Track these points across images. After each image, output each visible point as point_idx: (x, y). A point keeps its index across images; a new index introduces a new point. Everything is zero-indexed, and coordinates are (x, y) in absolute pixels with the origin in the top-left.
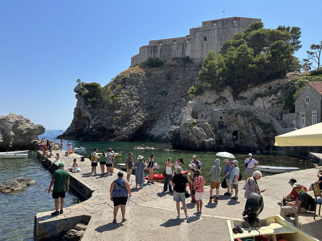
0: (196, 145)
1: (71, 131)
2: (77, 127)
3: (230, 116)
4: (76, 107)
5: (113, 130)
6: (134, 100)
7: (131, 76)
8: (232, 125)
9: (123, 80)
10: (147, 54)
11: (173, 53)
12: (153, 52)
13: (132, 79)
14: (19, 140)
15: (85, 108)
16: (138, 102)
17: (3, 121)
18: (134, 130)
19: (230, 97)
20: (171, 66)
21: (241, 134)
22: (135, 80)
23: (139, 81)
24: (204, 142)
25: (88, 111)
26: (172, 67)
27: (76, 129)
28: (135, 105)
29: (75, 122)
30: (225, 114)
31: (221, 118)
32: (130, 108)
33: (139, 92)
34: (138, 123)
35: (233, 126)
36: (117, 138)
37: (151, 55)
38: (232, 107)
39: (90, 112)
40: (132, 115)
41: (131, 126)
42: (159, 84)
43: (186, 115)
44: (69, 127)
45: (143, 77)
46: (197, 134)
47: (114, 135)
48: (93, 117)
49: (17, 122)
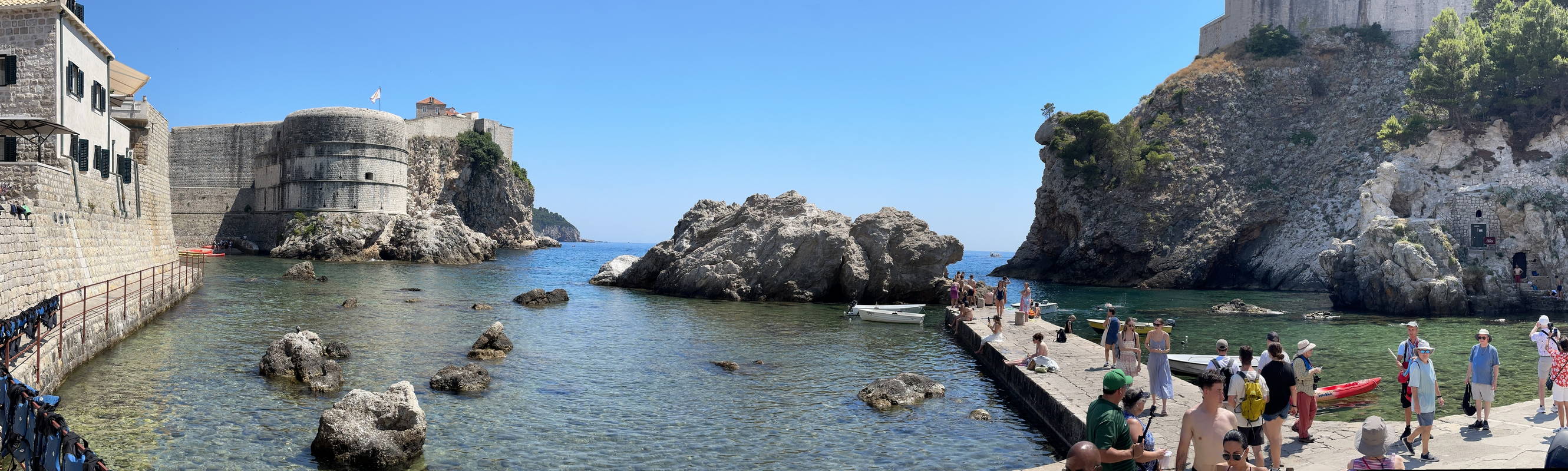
0: (1405, 296)
1: (1028, 254)
2: (1043, 244)
3: (1503, 209)
4: (1041, 185)
5: (1145, 255)
6: (1210, 161)
7: (1199, 85)
8: (1511, 234)
9: (1174, 98)
10: (1250, 15)
11: (1331, 13)
12: (1267, 8)
13: (1204, 95)
14: (903, 275)
15: (1067, 188)
16: (1221, 166)
17: (868, 226)
18: (1208, 254)
19: (1503, 151)
20: (1324, 52)
21: (1535, 261)
22: (1213, 97)
23: (1226, 101)
24: (1429, 289)
25: (1075, 198)
26: (1327, 57)
27: (1043, 251)
28: (1211, 177)
29: (1039, 230)
30: (1490, 203)
31: (1479, 214)
32: (1198, 186)
33: (1226, 135)
34: (1223, 231)
35: (1513, 237)
36: (1159, 277)
37: (1261, 16)
38: (1511, 183)
39: (1081, 200)
40: (1203, 208)
41: (1200, 240)
42: (1289, 109)
43: (1373, 205)
44: (1024, 243)
45: (1237, 86)
46: (1407, 263)
47: (1150, 270)
48: (1088, 215)
49: (898, 229)
